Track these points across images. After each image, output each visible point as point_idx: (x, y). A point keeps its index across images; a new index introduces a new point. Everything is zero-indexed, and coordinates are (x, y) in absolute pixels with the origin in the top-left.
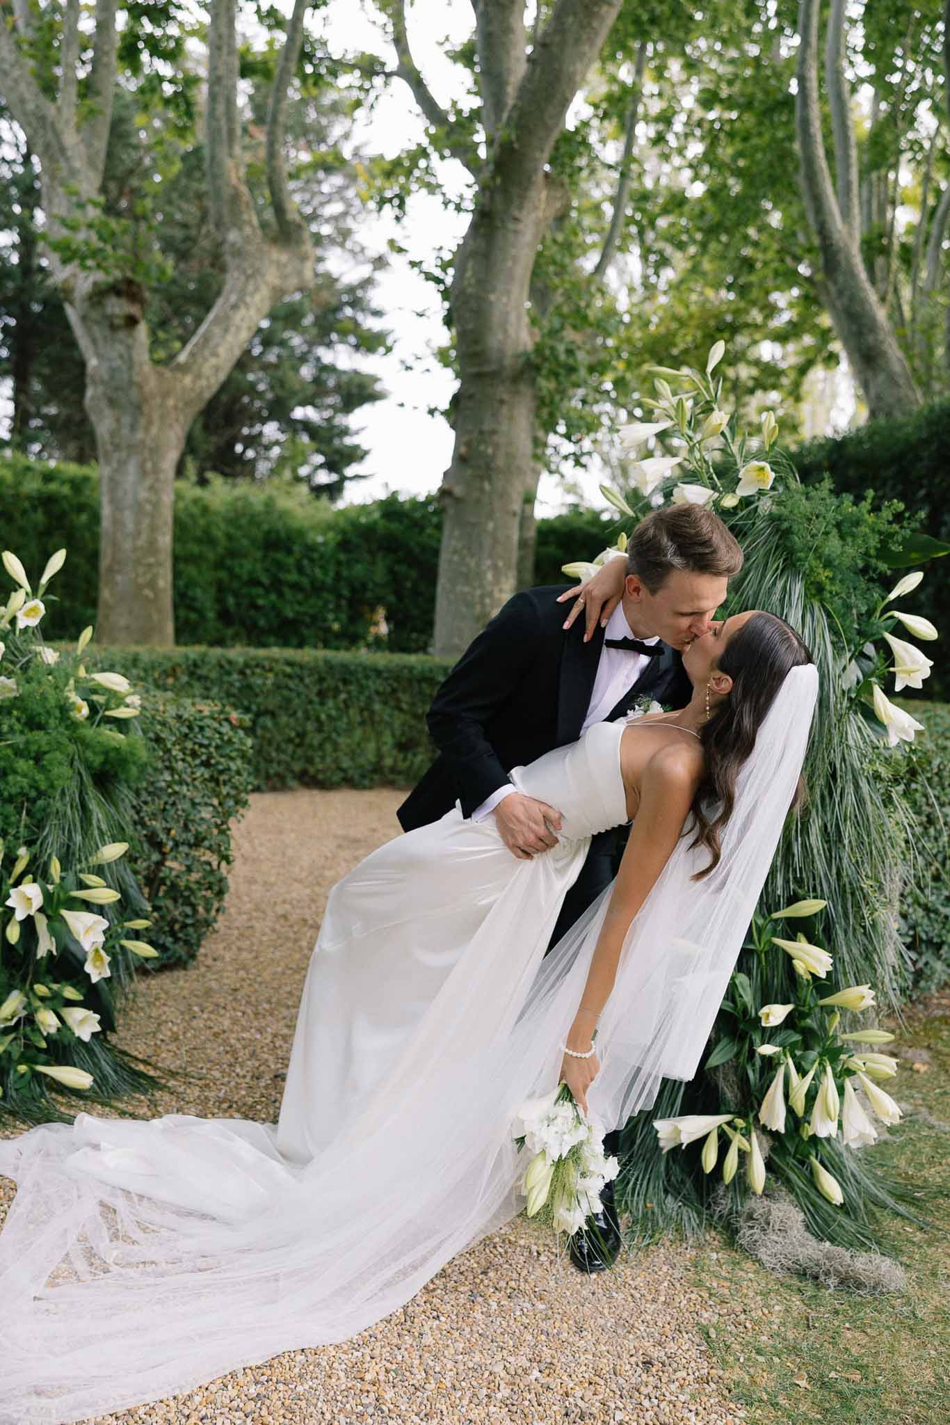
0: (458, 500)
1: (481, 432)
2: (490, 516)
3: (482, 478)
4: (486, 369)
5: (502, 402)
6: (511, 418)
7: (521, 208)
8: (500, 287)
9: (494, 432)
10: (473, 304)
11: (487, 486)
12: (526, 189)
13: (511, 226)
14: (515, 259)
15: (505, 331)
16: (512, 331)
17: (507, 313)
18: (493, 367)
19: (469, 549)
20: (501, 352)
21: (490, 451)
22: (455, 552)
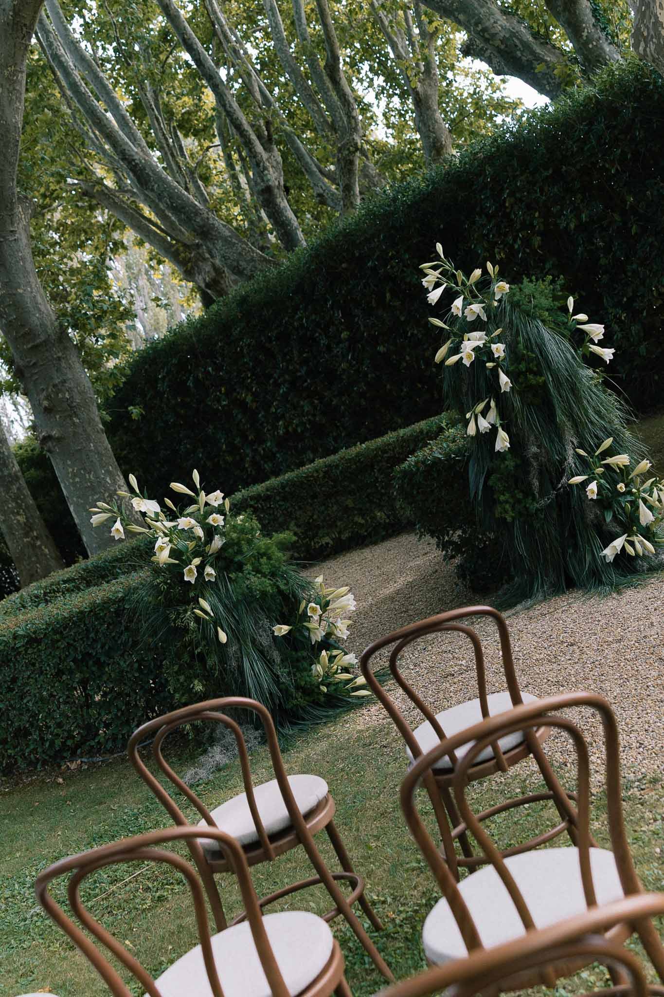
0: (59, 440)
1: (55, 386)
2: (88, 439)
3: (70, 416)
4: (38, 341)
5: (59, 359)
6: (70, 368)
7: (12, 224)
8: (22, 281)
9: (64, 381)
10: (8, 301)
11: (76, 420)
12: (12, 209)
13: (11, 239)
14: (23, 259)
15: (40, 310)
16: (42, 308)
17: (35, 297)
18: (43, 338)
19: (84, 469)
20: (42, 325)
21: (67, 396)
22: (75, 475)
